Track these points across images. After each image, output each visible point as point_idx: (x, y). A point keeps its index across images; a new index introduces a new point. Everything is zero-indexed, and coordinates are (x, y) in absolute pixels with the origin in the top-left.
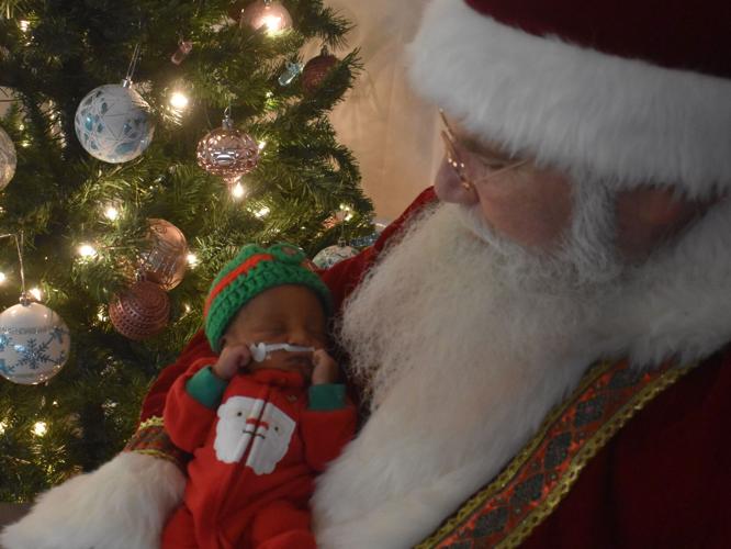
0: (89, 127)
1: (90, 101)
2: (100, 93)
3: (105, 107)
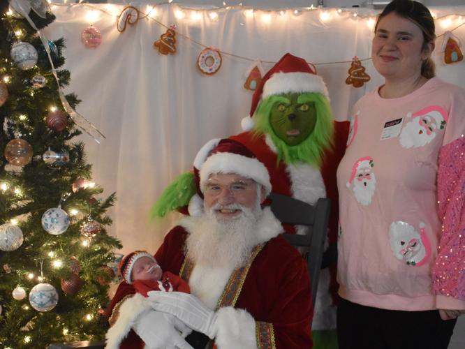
0: (52, 222)
1: (50, 213)
2: (53, 211)
3: (57, 215)
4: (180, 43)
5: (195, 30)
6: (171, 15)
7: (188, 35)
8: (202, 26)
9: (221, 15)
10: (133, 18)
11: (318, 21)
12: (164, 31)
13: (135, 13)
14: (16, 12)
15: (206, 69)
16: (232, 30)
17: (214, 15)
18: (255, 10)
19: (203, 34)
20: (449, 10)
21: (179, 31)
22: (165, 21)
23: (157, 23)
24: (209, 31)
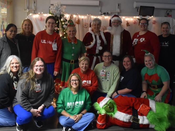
4: (80, 22)
5: (83, 19)
6: (78, 17)
7: (81, 20)
8: (84, 19)
9: (87, 17)
10: (71, 17)
11: (104, 18)
12: (77, 20)
13: (72, 16)
14: (63, 20)
15: (85, 27)
16: (89, 19)
17: (86, 17)
18: (93, 16)
19: (84, 20)
20: (127, 17)
21: (80, 20)
22: (77, 18)
23: (75, 18)
24: (85, 20)
